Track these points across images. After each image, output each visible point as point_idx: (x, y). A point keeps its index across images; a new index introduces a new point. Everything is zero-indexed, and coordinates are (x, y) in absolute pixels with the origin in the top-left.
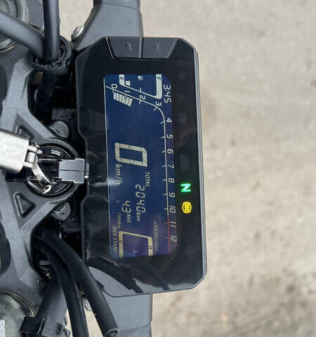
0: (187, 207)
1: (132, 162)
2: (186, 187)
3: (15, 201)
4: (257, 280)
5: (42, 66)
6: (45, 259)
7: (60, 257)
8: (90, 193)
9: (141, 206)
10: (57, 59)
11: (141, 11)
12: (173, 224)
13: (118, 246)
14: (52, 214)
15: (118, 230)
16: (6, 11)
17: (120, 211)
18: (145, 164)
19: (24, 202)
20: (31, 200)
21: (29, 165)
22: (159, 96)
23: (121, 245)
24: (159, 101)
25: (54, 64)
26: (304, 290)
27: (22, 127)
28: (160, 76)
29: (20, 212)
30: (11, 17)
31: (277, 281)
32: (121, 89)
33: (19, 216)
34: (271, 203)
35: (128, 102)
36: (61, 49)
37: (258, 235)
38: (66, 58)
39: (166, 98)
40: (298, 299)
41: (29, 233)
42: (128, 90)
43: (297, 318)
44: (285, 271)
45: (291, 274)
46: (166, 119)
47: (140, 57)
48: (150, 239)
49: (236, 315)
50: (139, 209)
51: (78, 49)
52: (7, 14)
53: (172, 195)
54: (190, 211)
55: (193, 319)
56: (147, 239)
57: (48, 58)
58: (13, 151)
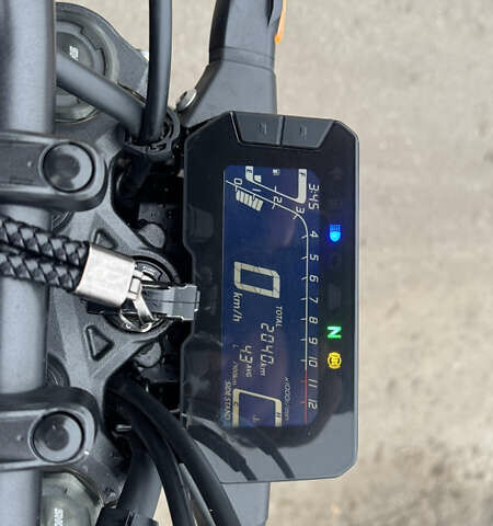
0: (334, 360)
1: (258, 290)
2: (334, 331)
3: (85, 337)
4: (388, 455)
5: (138, 148)
6: (125, 422)
7: (145, 416)
8: (196, 332)
9: (269, 354)
10: (160, 140)
11: (275, 72)
12: (313, 383)
13: (231, 410)
14: (136, 358)
15: (233, 387)
16: (88, 64)
17: (237, 360)
18: (276, 295)
19: (98, 339)
20: (108, 336)
21: (132, 297)
22: (301, 198)
23: (236, 409)
24: (300, 205)
25: (155, 145)
26: (459, 473)
27: (102, 232)
28: (305, 171)
29: (92, 352)
30: (96, 75)
31: (418, 457)
32: (248, 186)
33: (90, 358)
34: (414, 337)
35: (257, 205)
36: (165, 124)
37: (392, 385)
38: (172, 139)
39: (312, 203)
40: (448, 486)
41: (103, 383)
42: (258, 187)
43: (445, 514)
44: (431, 441)
45: (440, 446)
46: (310, 232)
47: (278, 143)
48: (278, 403)
49: (353, 506)
50: (264, 358)
51: (189, 125)
52: (90, 70)
53: (314, 341)
54: (338, 366)
55: (288, 510)
56: (274, 402)
57: (147, 137)
58: (116, 277)
